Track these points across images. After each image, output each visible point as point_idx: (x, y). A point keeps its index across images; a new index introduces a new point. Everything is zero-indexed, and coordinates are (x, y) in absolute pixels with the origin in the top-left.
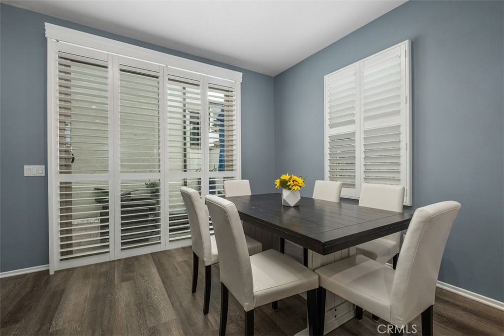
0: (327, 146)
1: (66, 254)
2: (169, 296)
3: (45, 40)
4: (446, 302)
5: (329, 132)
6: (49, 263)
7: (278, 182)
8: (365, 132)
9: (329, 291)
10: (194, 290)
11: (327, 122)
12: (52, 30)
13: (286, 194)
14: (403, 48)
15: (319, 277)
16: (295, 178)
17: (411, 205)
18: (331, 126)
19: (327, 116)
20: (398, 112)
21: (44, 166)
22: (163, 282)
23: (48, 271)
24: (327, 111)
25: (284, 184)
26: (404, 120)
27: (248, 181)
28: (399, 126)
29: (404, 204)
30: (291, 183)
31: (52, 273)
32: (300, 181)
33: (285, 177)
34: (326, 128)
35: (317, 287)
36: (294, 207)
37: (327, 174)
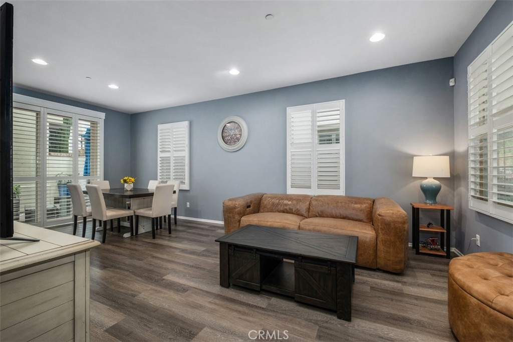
0: (159, 162)
5: (160, 155)
7: (122, 181)
8: (174, 157)
11: (159, 150)
13: (126, 185)
14: (187, 123)
15: (134, 211)
16: (130, 178)
17: (189, 189)
18: (161, 152)
25: (125, 181)
27: (108, 182)
28: (185, 156)
30: (128, 180)
32: (133, 179)
33: (126, 178)
34: (159, 152)
35: (133, 214)
36: (130, 191)
37: (159, 177)
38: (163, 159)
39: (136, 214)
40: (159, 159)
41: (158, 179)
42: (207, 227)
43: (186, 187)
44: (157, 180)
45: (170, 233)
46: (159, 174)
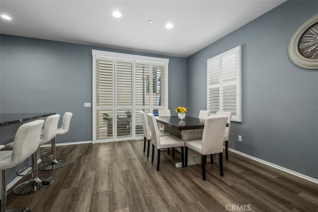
0: (208, 93)
1: (98, 137)
2: (135, 152)
3: (92, 56)
4: (249, 163)
5: (209, 87)
6: (92, 140)
7: (176, 110)
8: (223, 87)
9: (189, 148)
10: (144, 151)
11: (208, 82)
12: (94, 52)
13: (179, 115)
14: (238, 49)
15: (185, 142)
16: (183, 108)
17: (241, 121)
18: (211, 84)
19: (208, 79)
20: (235, 79)
21: (90, 103)
22: (133, 149)
23: (92, 143)
24: (208, 77)
25: (179, 111)
26: (237, 83)
27: (170, 110)
28: (236, 85)
29: (231, 120)
30: (181, 110)
31: (93, 144)
32: (185, 109)
33: (179, 108)
34: (208, 85)
35: (184, 146)
36: (182, 120)
37: (208, 107)
38: (212, 90)
39: (186, 146)
40: (208, 91)
41: (208, 109)
42: (274, 177)
43: (237, 118)
44: (206, 110)
45: (222, 175)
46: (208, 105)
